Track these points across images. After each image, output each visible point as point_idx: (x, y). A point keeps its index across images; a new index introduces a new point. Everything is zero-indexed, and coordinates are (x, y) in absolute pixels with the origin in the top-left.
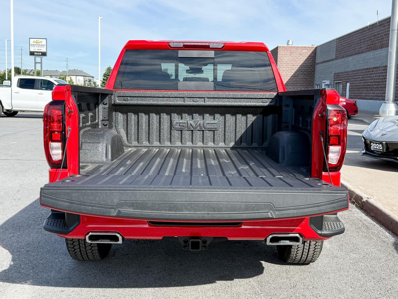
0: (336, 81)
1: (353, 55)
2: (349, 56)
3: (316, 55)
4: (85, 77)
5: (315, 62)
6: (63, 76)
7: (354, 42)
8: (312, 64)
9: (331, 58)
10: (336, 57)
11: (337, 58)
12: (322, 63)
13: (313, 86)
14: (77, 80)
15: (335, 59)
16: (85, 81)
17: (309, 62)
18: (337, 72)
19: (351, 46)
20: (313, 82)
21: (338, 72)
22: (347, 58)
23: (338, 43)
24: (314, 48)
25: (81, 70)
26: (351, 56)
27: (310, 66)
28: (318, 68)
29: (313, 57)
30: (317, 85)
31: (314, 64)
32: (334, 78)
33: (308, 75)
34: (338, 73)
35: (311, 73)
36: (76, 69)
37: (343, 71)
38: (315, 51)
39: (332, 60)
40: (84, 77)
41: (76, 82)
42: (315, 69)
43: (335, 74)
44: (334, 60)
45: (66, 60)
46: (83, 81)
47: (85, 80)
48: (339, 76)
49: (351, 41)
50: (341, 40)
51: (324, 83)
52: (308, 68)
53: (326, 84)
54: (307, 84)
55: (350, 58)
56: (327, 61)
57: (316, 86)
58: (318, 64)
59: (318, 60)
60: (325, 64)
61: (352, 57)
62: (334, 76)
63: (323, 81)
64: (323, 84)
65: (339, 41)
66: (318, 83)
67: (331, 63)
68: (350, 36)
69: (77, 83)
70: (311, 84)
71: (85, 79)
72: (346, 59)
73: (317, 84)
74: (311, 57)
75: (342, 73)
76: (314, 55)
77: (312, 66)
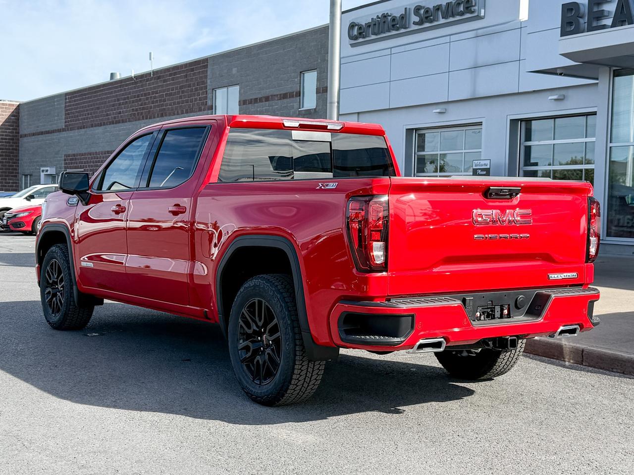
0: (70, 169)
1: (104, 124)
2: (95, 126)
3: (18, 119)
5: (18, 133)
7: (105, 103)
8: (13, 136)
9: (55, 127)
10: (66, 126)
11: (68, 128)
12: (34, 134)
13: (16, 176)
15: (64, 130)
17: (6, 132)
18: (70, 152)
19: (98, 108)
20: (16, 169)
21: (73, 153)
22: (91, 128)
23: (70, 102)
24: (15, 107)
26: (100, 125)
27: (9, 139)
28: (26, 144)
29: (13, 122)
30: (26, 176)
31: (16, 136)
32: (66, 164)
33: (6, 156)
34: (74, 155)
35: (12, 153)
37: (83, 151)
38: (16, 113)
39: (59, 131)
42: (18, 146)
43: (66, 156)
44: (63, 131)
48: (76, 159)
49: (98, 100)
50: (76, 97)
51: (43, 171)
52: (5, 142)
53: (48, 173)
54: (5, 172)
55: (99, 130)
56: (48, 132)
57: (23, 177)
58: (26, 136)
59: (24, 129)
60: (41, 137)
61: (103, 127)
62: (65, 160)
63: (42, 169)
64: (42, 174)
65: (71, 98)
66: (27, 172)
67: (55, 136)
68: (96, 92)
70: (13, 173)
72: (90, 131)
73: (26, 174)
74: (10, 122)
75: (82, 155)
76: (16, 119)
77: (13, 139)
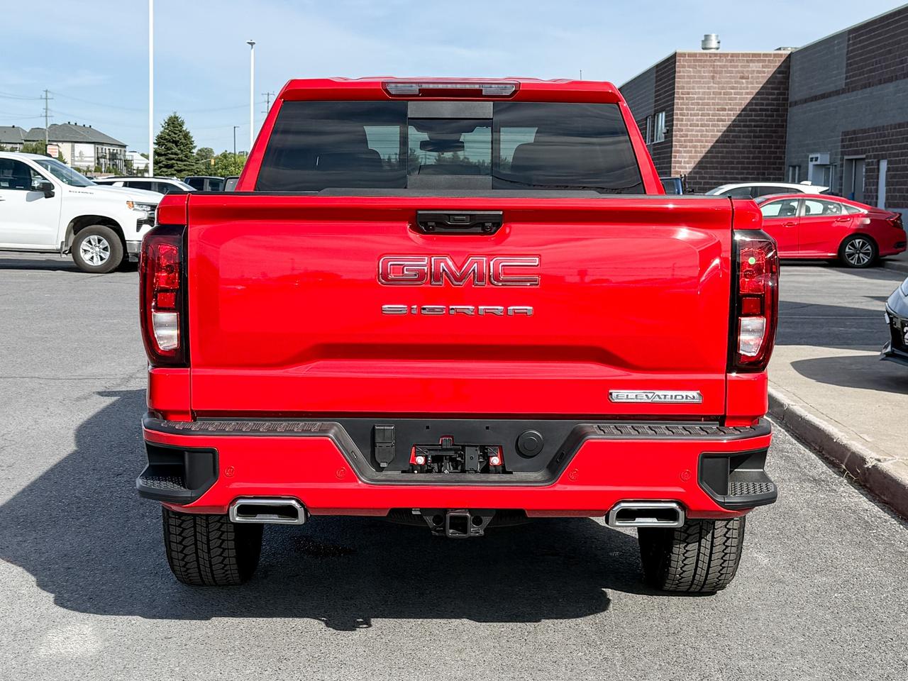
0: (849, 155)
1: (897, 78)
2: (885, 82)
3: (788, 78)
4: (100, 147)
5: (787, 99)
6: (34, 143)
7: (899, 42)
8: (778, 105)
9: (832, 88)
10: (847, 84)
11: (849, 88)
12: (806, 101)
13: (780, 169)
14: (77, 154)
15: (843, 91)
16: (98, 158)
17: (768, 99)
18: (850, 128)
19: (890, 52)
20: (781, 158)
21: (853, 129)
22: (879, 87)
23: (854, 44)
24: (783, 59)
25: (87, 126)
26: (890, 80)
27: (772, 110)
28: (797, 116)
29: (781, 83)
30: (794, 167)
31: (784, 105)
32: (843, 147)
33: (766, 136)
34: (854, 132)
35: (775, 132)
36: (73, 123)
37: (868, 125)
38: (785, 67)
39: (837, 93)
40: (97, 146)
41: (73, 161)
42: (786, 121)
43: (845, 133)
44: (843, 93)
45: (44, 96)
46: (93, 159)
47: (100, 155)
48: (856, 139)
49: (890, 38)
50: (862, 35)
51: (812, 159)
52: (766, 116)
53: (818, 163)
54: (764, 163)
55: (891, 87)
56: (823, 96)
57: (791, 169)
58: (796, 103)
59: (796, 92)
60: (815, 105)
61: (894, 84)
62: (842, 141)
63: (810, 156)
64: (811, 165)
65: (855, 38)
66: (795, 162)
67: (834, 101)
68: (889, 25)
69: (76, 163)
70: (775, 164)
71: (100, 151)
72: (877, 91)
73: (794, 164)
74: (774, 83)
75: (864, 131)
76: (784, 78)
77: (777, 110)
